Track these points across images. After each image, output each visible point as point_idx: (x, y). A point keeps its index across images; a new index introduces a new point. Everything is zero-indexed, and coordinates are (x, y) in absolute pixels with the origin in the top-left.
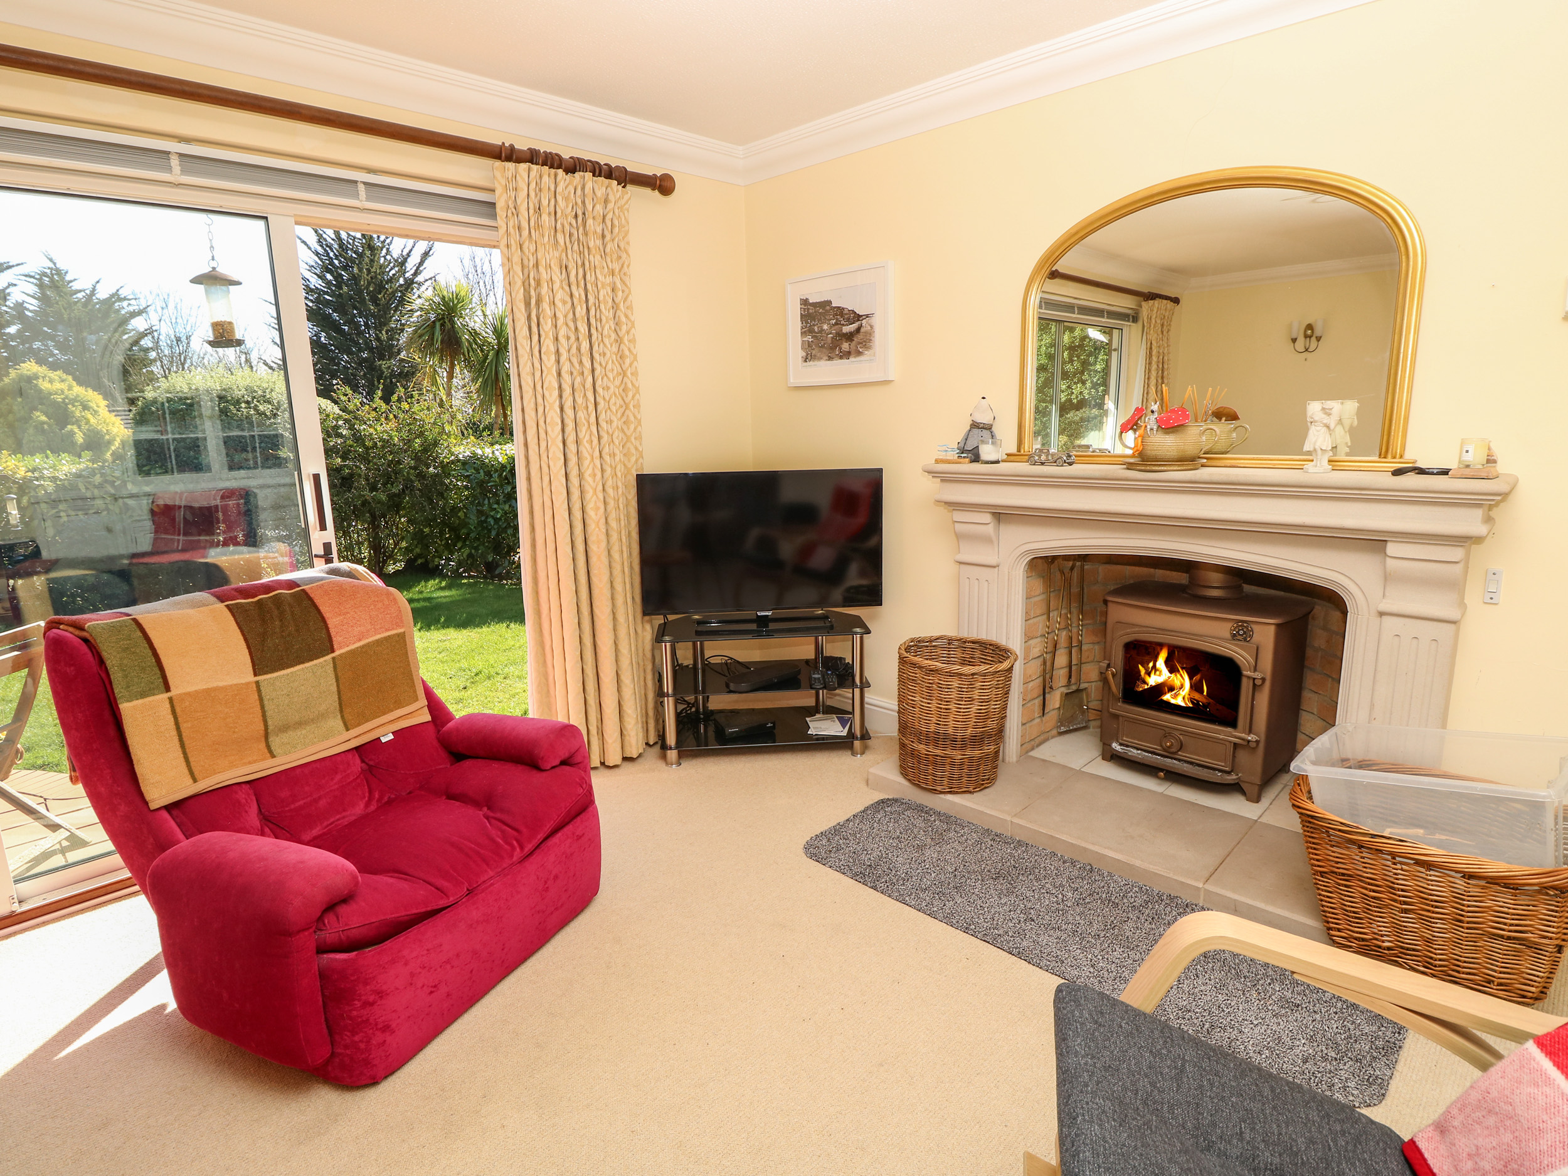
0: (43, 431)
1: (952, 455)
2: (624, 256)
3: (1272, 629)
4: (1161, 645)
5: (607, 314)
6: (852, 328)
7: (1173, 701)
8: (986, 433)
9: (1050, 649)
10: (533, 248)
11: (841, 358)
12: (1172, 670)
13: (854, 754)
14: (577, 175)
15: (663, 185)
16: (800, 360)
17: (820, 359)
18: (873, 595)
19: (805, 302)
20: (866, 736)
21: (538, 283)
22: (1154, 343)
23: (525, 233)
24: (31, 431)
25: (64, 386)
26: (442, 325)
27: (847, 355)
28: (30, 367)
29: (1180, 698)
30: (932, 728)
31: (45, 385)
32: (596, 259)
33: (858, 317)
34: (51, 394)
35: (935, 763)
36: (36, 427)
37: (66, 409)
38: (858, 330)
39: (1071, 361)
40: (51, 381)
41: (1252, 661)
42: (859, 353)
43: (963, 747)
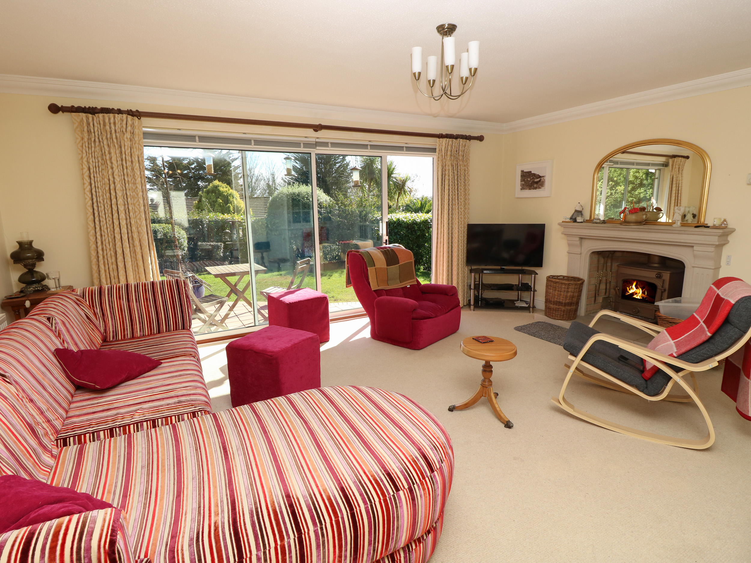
0: (220, 206)
1: (568, 220)
2: (468, 160)
3: (669, 274)
4: (634, 280)
5: (462, 177)
6: (538, 180)
7: (636, 297)
8: (580, 214)
9: (598, 282)
10: (445, 161)
11: (534, 189)
12: (637, 288)
13: (530, 312)
14: (458, 140)
15: (481, 138)
16: (520, 189)
17: (526, 189)
18: (540, 264)
19: (522, 171)
20: (534, 307)
21: (445, 170)
22: (675, 176)
23: (443, 157)
24: (217, 206)
25: (227, 189)
26: (368, 168)
27: (535, 188)
28: (216, 182)
29: (638, 297)
30: (556, 299)
31: (221, 189)
32: (461, 163)
33: (540, 177)
34: (223, 192)
35: (556, 310)
36: (218, 204)
37: (228, 198)
38: (540, 181)
39: (647, 179)
40: (223, 188)
41: (662, 285)
42: (540, 188)
43: (565, 306)
